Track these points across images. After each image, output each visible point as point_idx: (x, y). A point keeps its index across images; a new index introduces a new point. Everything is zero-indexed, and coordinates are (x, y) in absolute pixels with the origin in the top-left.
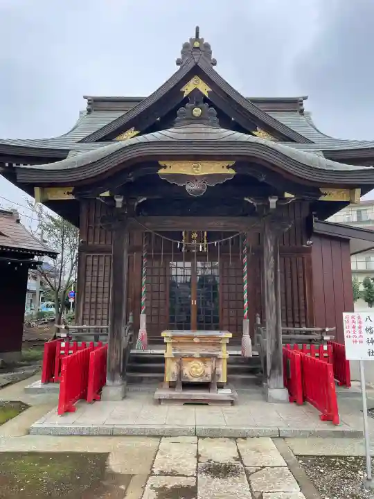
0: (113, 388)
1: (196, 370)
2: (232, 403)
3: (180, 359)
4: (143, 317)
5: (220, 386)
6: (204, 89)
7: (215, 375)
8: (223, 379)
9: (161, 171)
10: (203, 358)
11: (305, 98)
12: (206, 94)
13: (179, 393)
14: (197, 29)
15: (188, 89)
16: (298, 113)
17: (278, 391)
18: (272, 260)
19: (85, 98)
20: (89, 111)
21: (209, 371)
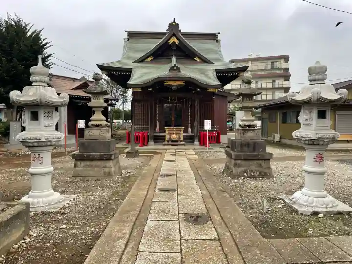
0: (151, 143)
1: (174, 137)
2: (184, 145)
3: (170, 134)
4: (158, 124)
5: (181, 141)
6: (177, 41)
7: (180, 138)
8: (182, 139)
9: (165, 83)
10: (176, 134)
11: (219, 33)
12: (177, 43)
13: (170, 143)
14: (174, 19)
15: (171, 41)
16: (215, 41)
17: (197, 143)
18: (197, 106)
19: (126, 32)
20: (128, 39)
21: (178, 137)
